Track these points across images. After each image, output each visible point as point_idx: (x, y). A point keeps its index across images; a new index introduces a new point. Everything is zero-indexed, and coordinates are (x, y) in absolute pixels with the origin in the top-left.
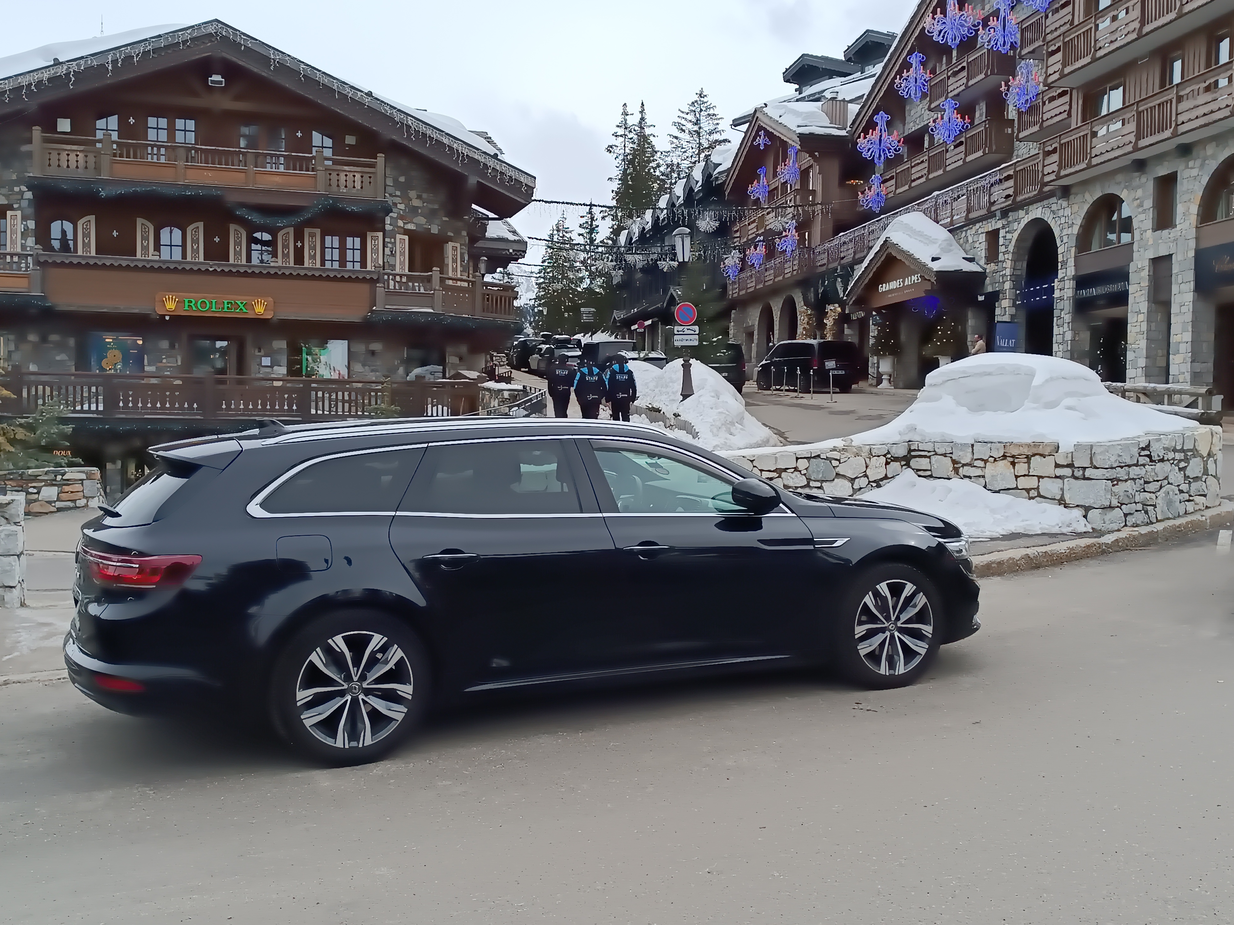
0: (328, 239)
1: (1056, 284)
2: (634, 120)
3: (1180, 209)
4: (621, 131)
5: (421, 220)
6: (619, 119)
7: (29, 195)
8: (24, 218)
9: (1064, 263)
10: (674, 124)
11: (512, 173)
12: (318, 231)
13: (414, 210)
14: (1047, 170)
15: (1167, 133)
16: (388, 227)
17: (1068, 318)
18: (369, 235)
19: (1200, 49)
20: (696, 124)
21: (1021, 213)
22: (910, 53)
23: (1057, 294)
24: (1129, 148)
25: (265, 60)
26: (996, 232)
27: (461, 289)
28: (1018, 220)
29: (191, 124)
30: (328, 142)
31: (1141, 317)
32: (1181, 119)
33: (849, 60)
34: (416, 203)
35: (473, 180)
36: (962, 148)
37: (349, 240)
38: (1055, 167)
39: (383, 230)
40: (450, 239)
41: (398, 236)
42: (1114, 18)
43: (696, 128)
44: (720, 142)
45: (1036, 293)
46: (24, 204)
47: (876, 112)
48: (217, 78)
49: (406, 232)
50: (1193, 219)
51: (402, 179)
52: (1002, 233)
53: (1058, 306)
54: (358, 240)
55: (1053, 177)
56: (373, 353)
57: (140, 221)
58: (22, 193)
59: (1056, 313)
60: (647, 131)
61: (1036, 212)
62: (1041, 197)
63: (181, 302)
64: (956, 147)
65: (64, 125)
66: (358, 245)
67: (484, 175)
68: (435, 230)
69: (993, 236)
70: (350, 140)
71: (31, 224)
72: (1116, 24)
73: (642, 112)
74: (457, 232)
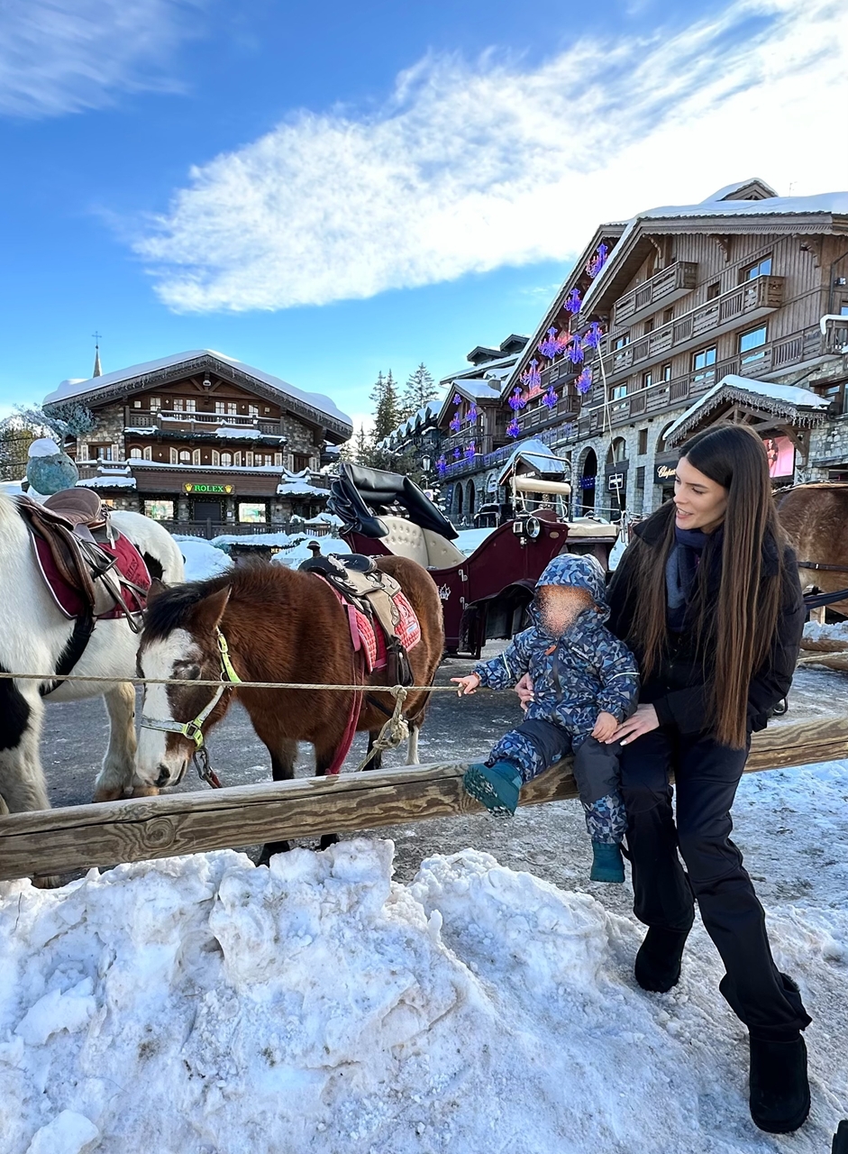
0: (256, 456)
1: (596, 478)
2: (385, 381)
3: (648, 445)
4: (379, 387)
5: (300, 447)
6: (377, 380)
7: (123, 437)
8: (120, 448)
9: (600, 468)
10: (407, 384)
11: (343, 425)
12: (252, 453)
13: (296, 442)
14: (592, 425)
15: (643, 412)
16: (284, 451)
17: (601, 494)
18: (276, 454)
19: (657, 372)
20: (419, 383)
21: (582, 443)
22: (531, 360)
23: (596, 483)
24: (627, 417)
25: (230, 374)
26: (570, 452)
27: (317, 480)
28: (580, 447)
29: (194, 402)
30: (256, 411)
31: (632, 495)
32: (648, 405)
33: (502, 350)
34: (297, 439)
35: (325, 428)
36: (556, 409)
37: (266, 456)
38: (595, 424)
39: (282, 452)
40: (312, 456)
41: (289, 455)
42: (624, 355)
43: (419, 386)
44: (432, 393)
45: (589, 482)
46: (120, 441)
47: (515, 387)
48: (207, 381)
49: (293, 453)
50: (654, 451)
51: (291, 428)
52: (573, 453)
53: (597, 488)
54: (270, 457)
55: (594, 428)
56: (278, 510)
57: (171, 449)
58: (119, 436)
59: (596, 491)
60: (392, 387)
61: (589, 443)
62: (590, 436)
63: (193, 487)
64: (553, 408)
65: (138, 405)
66: (270, 459)
67: (330, 426)
68: (305, 452)
69: (569, 453)
70: (267, 410)
71: (123, 451)
72: (625, 358)
73: (390, 376)
74: (315, 452)
